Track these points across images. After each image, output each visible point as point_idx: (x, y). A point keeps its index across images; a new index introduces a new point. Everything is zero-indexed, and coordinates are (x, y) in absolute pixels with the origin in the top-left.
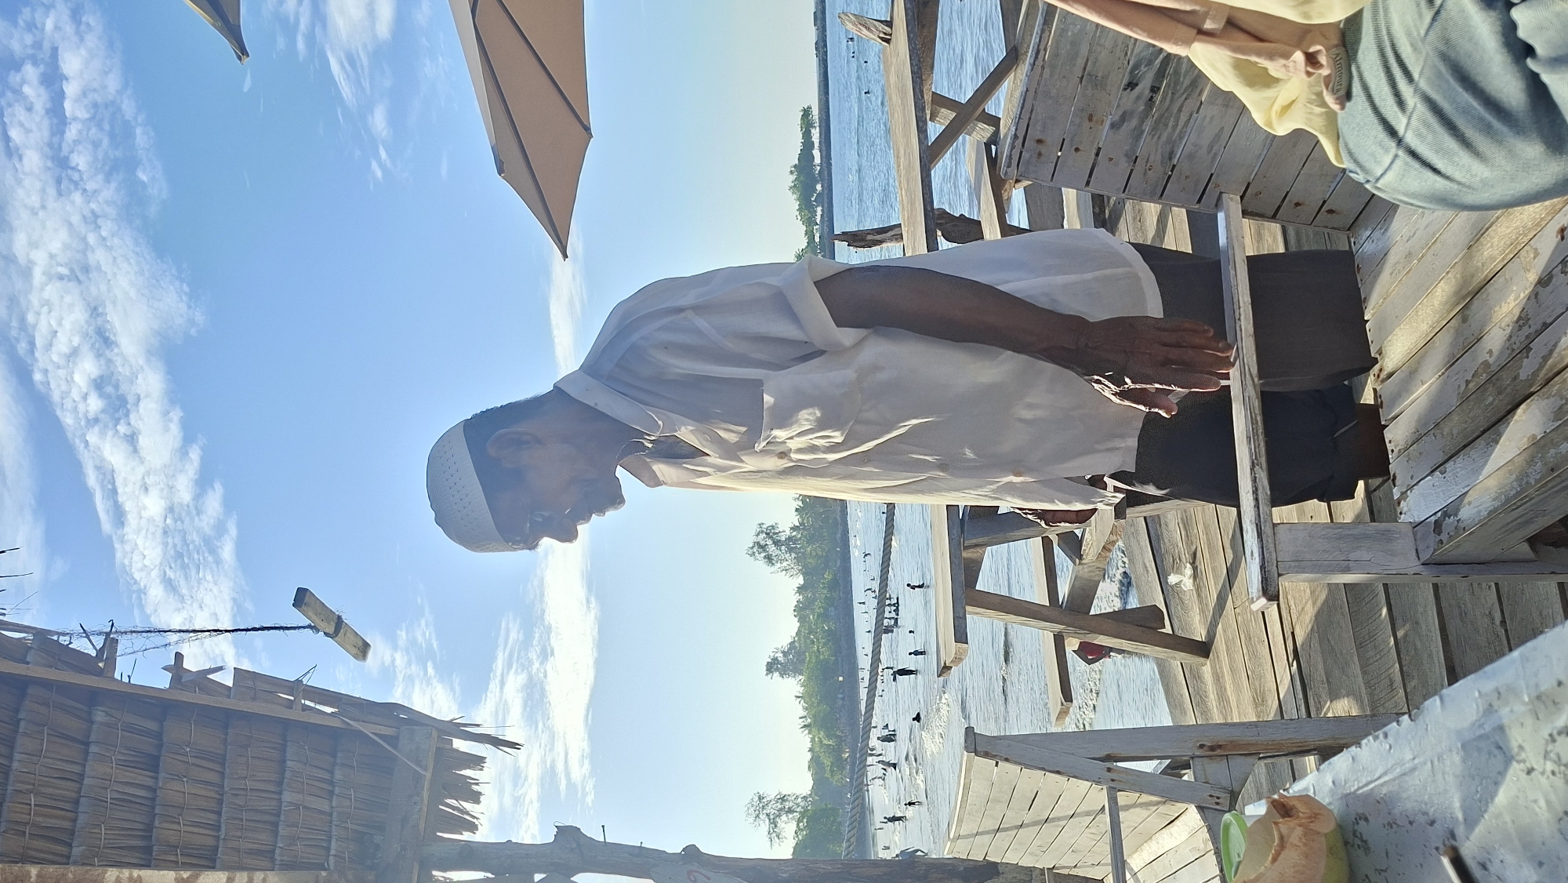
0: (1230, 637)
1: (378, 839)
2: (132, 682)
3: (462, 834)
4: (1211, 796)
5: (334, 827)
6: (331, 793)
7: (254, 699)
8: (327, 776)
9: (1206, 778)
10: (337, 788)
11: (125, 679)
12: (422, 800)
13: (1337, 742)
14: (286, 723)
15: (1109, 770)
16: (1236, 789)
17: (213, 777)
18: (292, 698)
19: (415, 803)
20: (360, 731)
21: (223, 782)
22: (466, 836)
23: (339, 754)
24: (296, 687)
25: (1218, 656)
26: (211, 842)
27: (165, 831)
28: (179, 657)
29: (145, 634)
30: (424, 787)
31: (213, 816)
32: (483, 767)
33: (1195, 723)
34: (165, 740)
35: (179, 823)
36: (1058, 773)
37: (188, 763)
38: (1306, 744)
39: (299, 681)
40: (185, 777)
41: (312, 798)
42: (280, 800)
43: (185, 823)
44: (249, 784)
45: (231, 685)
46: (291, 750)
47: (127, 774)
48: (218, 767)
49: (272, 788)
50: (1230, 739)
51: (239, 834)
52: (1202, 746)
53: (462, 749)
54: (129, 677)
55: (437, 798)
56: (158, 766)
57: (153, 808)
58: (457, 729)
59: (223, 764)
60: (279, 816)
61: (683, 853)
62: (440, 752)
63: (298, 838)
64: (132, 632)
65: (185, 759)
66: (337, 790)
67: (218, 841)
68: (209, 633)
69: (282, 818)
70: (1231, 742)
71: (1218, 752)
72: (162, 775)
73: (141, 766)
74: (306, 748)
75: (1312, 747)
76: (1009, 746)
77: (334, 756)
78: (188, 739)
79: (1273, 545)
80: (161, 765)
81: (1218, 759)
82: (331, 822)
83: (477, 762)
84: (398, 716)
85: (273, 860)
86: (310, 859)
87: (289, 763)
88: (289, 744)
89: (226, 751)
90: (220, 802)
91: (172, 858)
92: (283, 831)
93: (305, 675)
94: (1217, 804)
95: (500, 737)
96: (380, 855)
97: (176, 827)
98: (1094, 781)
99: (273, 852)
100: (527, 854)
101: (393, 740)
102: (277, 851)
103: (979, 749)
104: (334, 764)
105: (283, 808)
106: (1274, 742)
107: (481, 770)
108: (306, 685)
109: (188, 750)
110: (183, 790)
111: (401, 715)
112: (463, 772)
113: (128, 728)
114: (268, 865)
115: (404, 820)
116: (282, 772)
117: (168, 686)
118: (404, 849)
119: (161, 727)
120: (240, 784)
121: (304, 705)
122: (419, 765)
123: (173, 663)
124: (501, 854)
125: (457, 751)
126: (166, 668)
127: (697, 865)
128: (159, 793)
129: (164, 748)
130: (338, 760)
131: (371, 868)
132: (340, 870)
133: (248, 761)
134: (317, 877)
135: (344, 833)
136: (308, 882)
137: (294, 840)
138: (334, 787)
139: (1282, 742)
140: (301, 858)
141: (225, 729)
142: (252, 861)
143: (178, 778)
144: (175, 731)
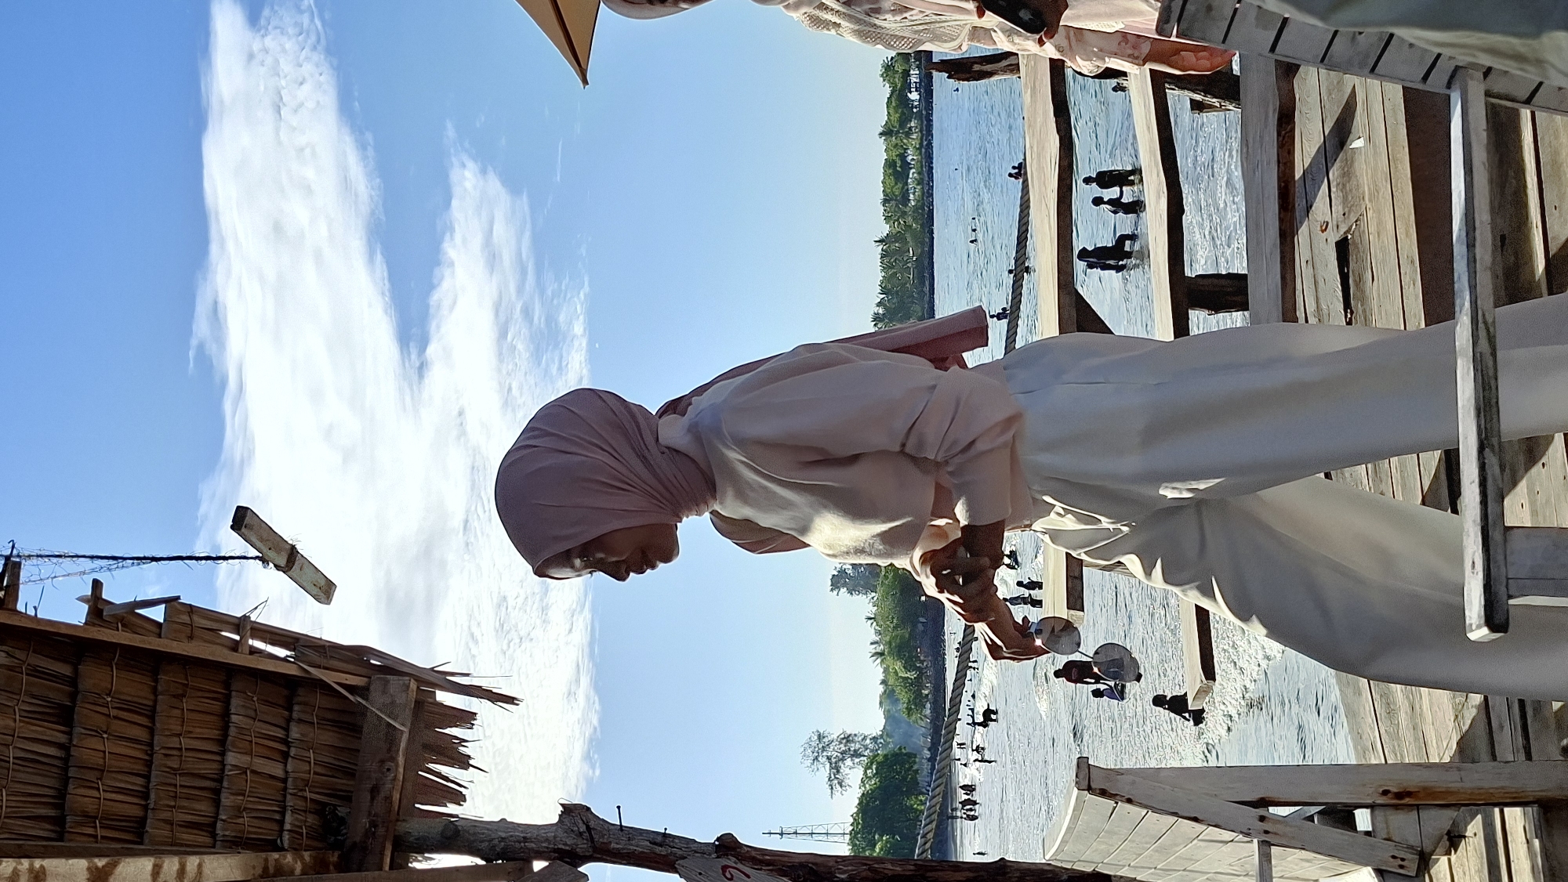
1: (342, 811)
2: (39, 616)
3: (446, 806)
4: (1394, 857)
5: (289, 797)
6: (285, 755)
7: (191, 638)
8: (280, 734)
9: (1388, 833)
10: (292, 749)
11: (31, 612)
12: (397, 766)
14: (230, 672)
15: (1262, 819)
16: (1427, 849)
17: (141, 734)
18: (237, 638)
19: (388, 770)
20: (321, 679)
21: (152, 740)
22: (451, 809)
23: (296, 708)
24: (242, 624)
26: (136, 812)
27: (81, 798)
28: (97, 585)
29: (55, 560)
30: (398, 750)
31: (140, 781)
32: (473, 724)
33: (1383, 762)
34: (80, 687)
35: (98, 789)
36: (1196, 819)
37: (110, 715)
38: (1522, 794)
39: (246, 618)
40: (105, 732)
41: (262, 761)
42: (222, 763)
43: (106, 788)
44: (186, 742)
45: (162, 621)
46: (236, 702)
47: (35, 728)
48: (145, 721)
49: (215, 749)
50: (1422, 784)
51: (173, 803)
52: (1385, 793)
53: (449, 703)
54: (35, 608)
55: (416, 763)
56: (72, 718)
57: (66, 769)
58: (441, 679)
59: (153, 718)
60: (220, 781)
61: (717, 843)
62: (419, 705)
63: (245, 809)
64: (38, 556)
65: (104, 710)
66: (293, 752)
67: (147, 812)
68: (132, 561)
69: (225, 784)
70: (1425, 789)
71: (1407, 801)
72: (78, 730)
73: (49, 719)
74: (255, 699)
75: (1531, 799)
76: (1134, 783)
77: (290, 709)
78: (109, 686)
79: (1502, 557)
80: (76, 717)
81: (1406, 808)
82: (285, 789)
83: (466, 718)
84: (368, 661)
85: (213, 835)
86: (261, 834)
87: (234, 718)
88: (234, 693)
89: (155, 701)
90: (149, 764)
91: (90, 831)
92: (226, 800)
93: (253, 610)
94: (1401, 867)
95: (494, 690)
96: (345, 831)
97: (95, 793)
98: (1241, 832)
99: (213, 825)
100: (524, 838)
101: (362, 692)
102: (219, 825)
103: (1093, 786)
104: (289, 720)
105: (226, 773)
106: (1482, 791)
107: (470, 728)
108: (255, 622)
109: (109, 699)
110: (102, 748)
111: (372, 661)
112: (447, 731)
113: (35, 672)
114: (208, 840)
115: (375, 791)
116: (225, 728)
117: (84, 621)
118: (373, 824)
119: (76, 671)
120: (174, 742)
121: (251, 647)
122: (395, 719)
123: (90, 593)
124: (493, 836)
125: (442, 705)
126: (82, 599)
127: (734, 859)
128: (74, 752)
129: (79, 697)
130: (295, 715)
131: (333, 847)
132: (296, 849)
133: (183, 714)
134: (266, 860)
135: (300, 804)
136: (254, 867)
137: (239, 811)
138: (289, 747)
139: (1491, 791)
140: (249, 832)
141: (154, 674)
142: (186, 836)
143: (97, 733)
144: (93, 676)
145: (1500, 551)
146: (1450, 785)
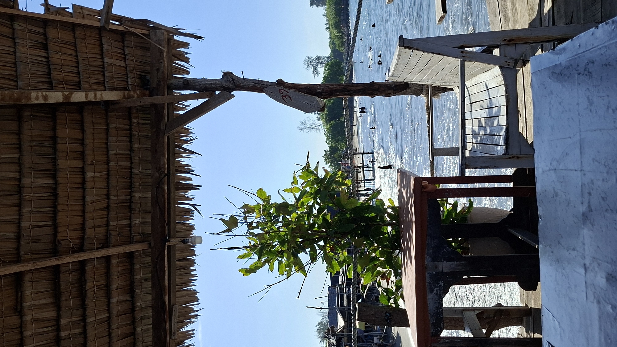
1: (148, 78)
2: (27, 11)
3: (183, 75)
4: (506, 62)
5: (128, 73)
6: (125, 59)
7: (83, 18)
9: (505, 54)
12: (164, 61)
14: (100, 30)
15: (462, 52)
16: (518, 58)
17: (73, 53)
19: (161, 63)
20: (133, 32)
22: (186, 76)
23: (125, 42)
26: (78, 80)
27: (56, 75)
30: (164, 56)
31: (75, 69)
32: (189, 47)
33: (501, 30)
34: (48, 36)
35: (62, 72)
36: (440, 54)
37: (60, 46)
38: (552, 37)
40: (60, 52)
41: (116, 61)
42: (103, 62)
43: (64, 71)
44: (89, 55)
45: (72, 12)
46: (104, 41)
47: (35, 51)
48: (73, 48)
49: (99, 56)
50: (518, 36)
51: (88, 76)
52: (505, 40)
53: (178, 39)
54: (26, 8)
55: (171, 61)
56: (47, 48)
57: (49, 65)
58: (175, 31)
59: (75, 47)
60: (104, 68)
61: (277, 82)
62: (169, 41)
63: (114, 77)
66: (127, 57)
69: (106, 69)
70: (518, 38)
71: (512, 42)
72: (50, 52)
73: (40, 48)
74: (111, 39)
76: (419, 43)
78: (58, 36)
80: (49, 47)
81: (512, 45)
82: (127, 70)
85: (105, 87)
86: (121, 86)
87: (104, 46)
88: (103, 37)
89: (75, 41)
90: (78, 63)
91: (62, 86)
92: (107, 74)
94: (509, 65)
95: (194, 34)
96: (150, 84)
98: (455, 57)
99: (104, 83)
100: (211, 83)
101: (148, 36)
102: (106, 83)
103: (405, 45)
105: (105, 65)
106: (538, 37)
109: (59, 40)
110: (60, 58)
111: (150, 25)
112: (179, 49)
114: (103, 88)
115: (158, 70)
116: (102, 50)
117: (44, 13)
118: (159, 81)
119: (45, 31)
120: (85, 55)
122: (161, 45)
123: (44, 3)
124: (201, 83)
126: (42, 5)
127: (283, 87)
128: (50, 59)
129: (48, 40)
130: (125, 45)
131: (147, 89)
132: (134, 90)
133: (86, 45)
134: (124, 93)
135: (133, 75)
136: (120, 95)
137: (112, 78)
138: (125, 56)
139: (541, 37)
140: (116, 85)
141: (73, 31)
142: (95, 87)
143: (57, 52)
144: (52, 32)
146: (527, 36)
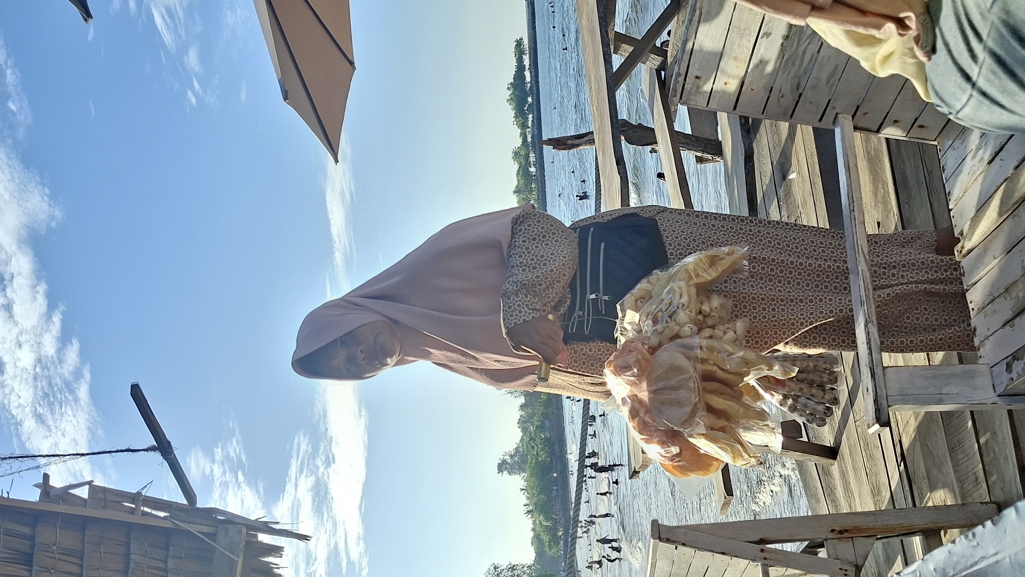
0: (853, 444)
2: (10, 497)
4: (841, 569)
7: (105, 507)
8: (161, 565)
9: (836, 555)
10: (169, 574)
11: (5, 495)
13: (936, 525)
14: (129, 526)
15: (762, 551)
16: (860, 563)
17: (75, 569)
18: (134, 506)
20: (187, 530)
21: (82, 572)
23: (171, 548)
24: (136, 497)
25: (843, 458)
28: (46, 477)
29: (21, 459)
30: (236, 571)
32: (282, 554)
33: (828, 513)
34: (37, 540)
37: (55, 559)
38: (913, 527)
39: (139, 493)
40: (53, 569)
45: (86, 497)
46: (133, 547)
47: (8, 568)
48: (77, 561)
50: (854, 525)
52: (833, 531)
53: (265, 541)
54: (8, 493)
56: (31, 561)
59: (82, 559)
62: (248, 543)
64: (10, 458)
65: (52, 555)
68: (69, 457)
70: (855, 527)
71: (846, 535)
72: (35, 568)
73: (18, 561)
74: (145, 544)
75: (917, 530)
76: (685, 533)
77: (168, 551)
79: (883, 384)
80: (34, 560)
81: (845, 540)
83: (276, 550)
84: (216, 517)
87: (132, 556)
88: (132, 541)
89: (84, 548)
93: (143, 489)
94: (846, 575)
95: (294, 531)
98: (751, 559)
101: (212, 536)
103: (662, 536)
104: (167, 556)
106: (888, 527)
107: (281, 557)
108: (145, 496)
111: (218, 517)
112: (266, 559)
113: (9, 533)
116: (128, 564)
117: (38, 500)
119: (34, 531)
120: (96, 574)
121: (143, 511)
122: (233, 553)
123: (42, 482)
125: (262, 543)
126: (36, 486)
129: (36, 548)
130: (171, 553)
133: (101, 555)
138: (167, 574)
139: (894, 526)
141: (83, 530)
143: (47, 570)
144: (45, 534)
145: (882, 380)
146: (871, 524)
